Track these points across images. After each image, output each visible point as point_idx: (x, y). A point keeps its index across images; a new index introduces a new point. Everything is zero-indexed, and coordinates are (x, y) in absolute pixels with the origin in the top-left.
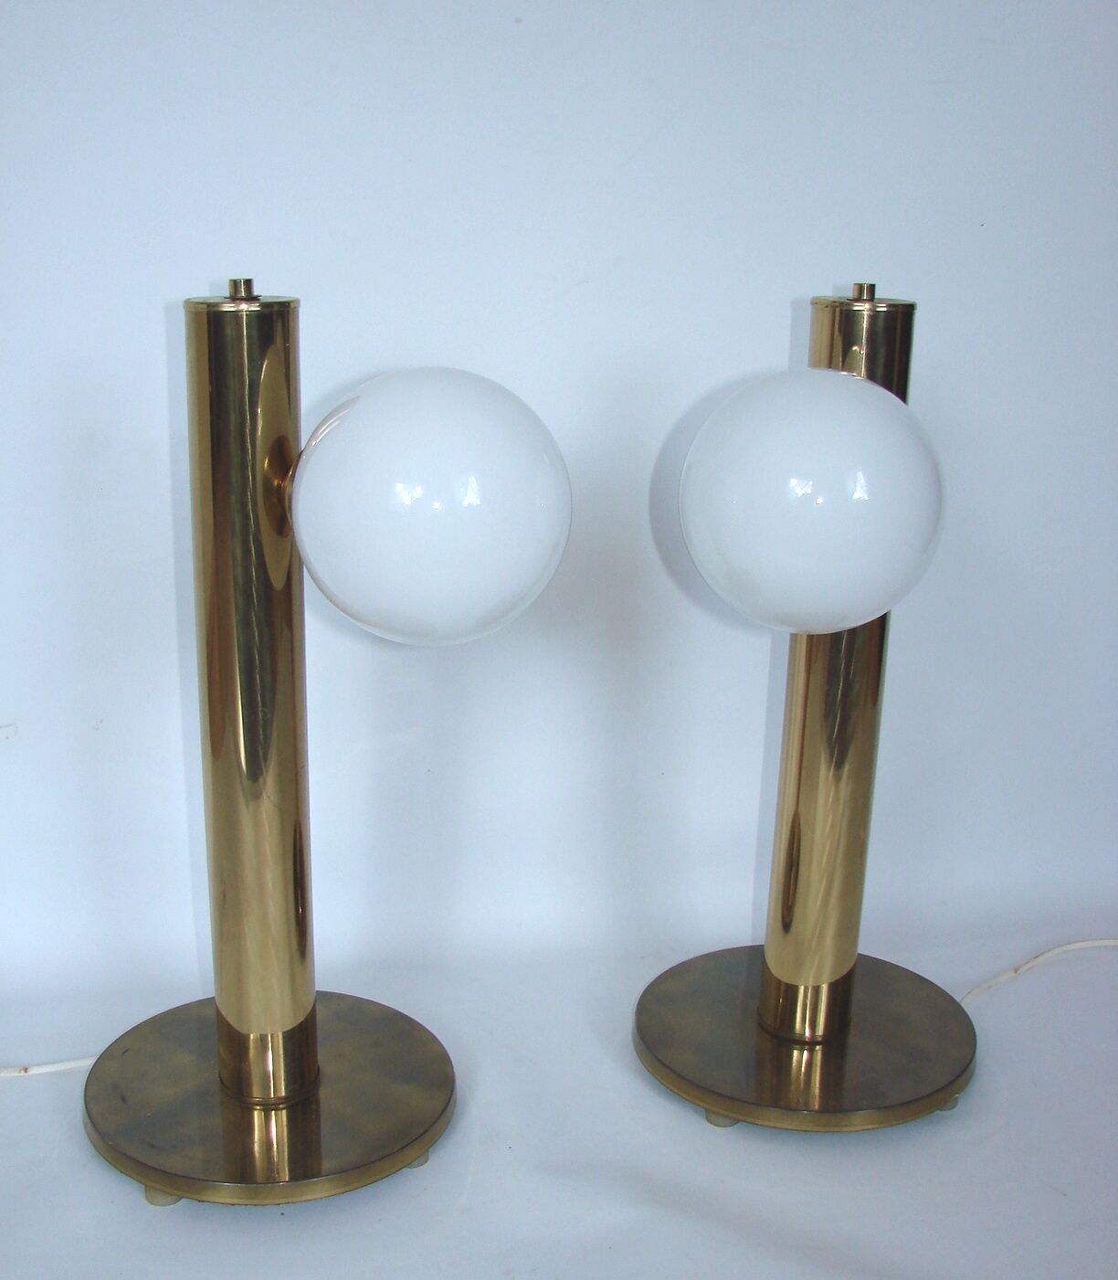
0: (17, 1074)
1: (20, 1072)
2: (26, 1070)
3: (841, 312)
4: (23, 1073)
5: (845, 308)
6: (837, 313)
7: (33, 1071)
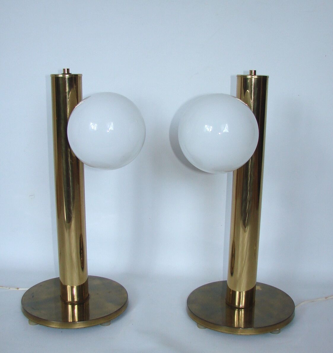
0: (15, 289)
1: (16, 289)
2: (18, 289)
3: (243, 78)
4: (17, 289)
5: (245, 77)
6: (243, 79)
7: (19, 289)
